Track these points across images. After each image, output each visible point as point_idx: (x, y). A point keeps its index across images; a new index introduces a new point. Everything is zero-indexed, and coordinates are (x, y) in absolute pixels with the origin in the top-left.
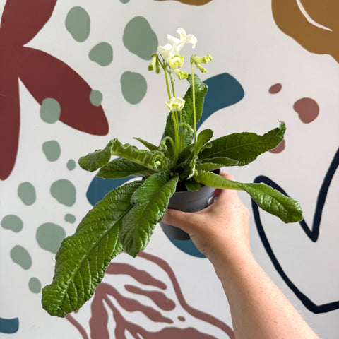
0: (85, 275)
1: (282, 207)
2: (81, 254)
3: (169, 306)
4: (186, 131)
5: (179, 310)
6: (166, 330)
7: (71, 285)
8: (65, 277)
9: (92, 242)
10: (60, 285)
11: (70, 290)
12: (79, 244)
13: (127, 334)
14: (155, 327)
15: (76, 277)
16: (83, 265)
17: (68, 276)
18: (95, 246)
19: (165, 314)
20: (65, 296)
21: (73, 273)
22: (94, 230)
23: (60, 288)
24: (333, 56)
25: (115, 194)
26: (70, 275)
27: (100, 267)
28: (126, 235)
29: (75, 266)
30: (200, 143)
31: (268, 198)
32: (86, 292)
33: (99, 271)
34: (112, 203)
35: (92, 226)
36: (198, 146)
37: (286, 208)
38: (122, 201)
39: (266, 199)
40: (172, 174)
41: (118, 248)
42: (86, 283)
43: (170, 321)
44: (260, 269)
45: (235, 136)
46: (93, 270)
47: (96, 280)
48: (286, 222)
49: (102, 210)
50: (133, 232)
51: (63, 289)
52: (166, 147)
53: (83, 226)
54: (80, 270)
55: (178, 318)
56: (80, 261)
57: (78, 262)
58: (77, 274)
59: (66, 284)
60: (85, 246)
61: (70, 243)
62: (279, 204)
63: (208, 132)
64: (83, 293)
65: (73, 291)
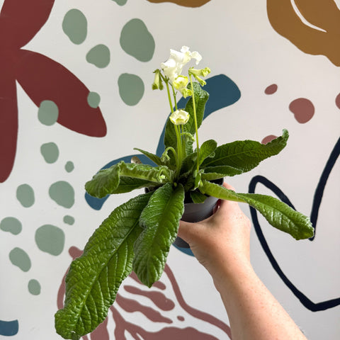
0: (97, 298)
1: (292, 224)
2: (91, 276)
4: (188, 140)
7: (83, 308)
8: (77, 301)
9: (101, 262)
10: (73, 309)
11: (83, 314)
12: (88, 266)
15: (88, 300)
16: (94, 287)
17: (80, 300)
18: (105, 267)
20: (79, 320)
21: (84, 296)
22: (103, 250)
23: (73, 313)
24: (328, 57)
25: (120, 210)
26: (82, 298)
27: (111, 289)
28: (139, 264)
29: (86, 288)
30: (204, 153)
31: (278, 214)
32: (99, 315)
33: (111, 293)
34: (118, 220)
35: (100, 246)
36: (202, 156)
37: (296, 224)
38: (128, 218)
39: (276, 216)
40: (175, 184)
42: (99, 306)
45: (237, 143)
46: (104, 292)
47: (109, 302)
48: (297, 239)
49: (109, 229)
50: (146, 260)
51: (76, 312)
52: (169, 158)
53: (91, 247)
54: (91, 292)
56: (91, 283)
57: (88, 285)
58: (88, 297)
59: (79, 308)
60: (94, 267)
61: (79, 265)
62: (289, 221)
63: (211, 143)
64: (97, 316)
65: (86, 314)
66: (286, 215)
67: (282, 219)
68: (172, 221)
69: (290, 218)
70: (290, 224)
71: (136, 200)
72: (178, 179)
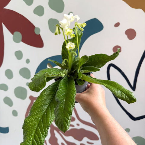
0: (39, 135)
1: (126, 97)
2: (35, 125)
7: (33, 141)
8: (29, 137)
9: (39, 118)
10: (28, 141)
11: (33, 143)
12: (33, 120)
15: (35, 136)
16: (37, 130)
17: (31, 137)
18: (41, 120)
21: (33, 135)
22: (39, 112)
23: (28, 143)
25: (45, 92)
26: (32, 136)
27: (45, 130)
29: (33, 131)
32: (41, 143)
33: (45, 132)
34: (44, 96)
35: (37, 110)
36: (81, 63)
37: (128, 97)
38: (49, 95)
39: (119, 93)
41: (52, 119)
42: (40, 138)
44: (114, 119)
45: (96, 55)
46: (42, 132)
47: (44, 136)
48: (129, 103)
49: (40, 101)
50: (61, 119)
51: (30, 143)
52: (65, 64)
53: (33, 111)
54: (36, 132)
56: (35, 128)
57: (34, 129)
58: (35, 135)
59: (31, 141)
60: (36, 121)
61: (28, 120)
62: (125, 95)
65: (35, 143)
66: (123, 92)
67: (122, 94)
68: (71, 98)
69: (125, 93)
70: (125, 97)
71: (51, 86)
72: (70, 73)
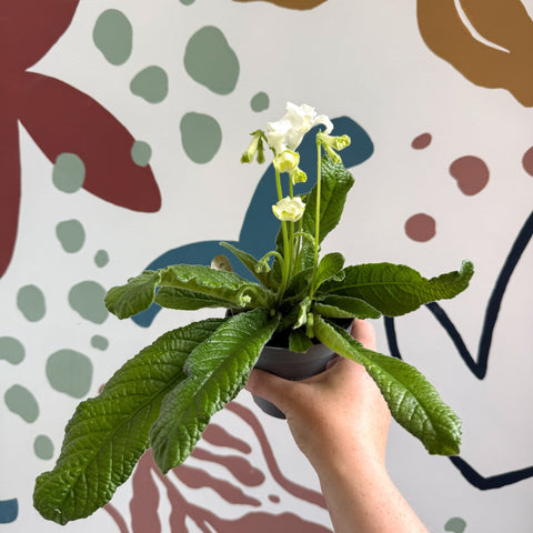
0: (103, 467)
1: (429, 425)
3: (255, 479)
5: (270, 486)
6: (250, 516)
7: (80, 478)
8: (73, 465)
9: (123, 413)
10: (63, 476)
12: (102, 414)
13: (189, 523)
14: (233, 512)
15: (89, 467)
16: (103, 449)
17: (77, 463)
19: (248, 491)
20: (69, 495)
21: (85, 460)
22: (129, 394)
23: (62, 481)
25: (172, 338)
26: (81, 462)
27: (127, 458)
29: (91, 448)
31: (412, 402)
33: (124, 464)
34: (164, 352)
35: (127, 387)
36: (320, 277)
37: (435, 427)
39: (407, 404)
40: (273, 312)
42: (103, 480)
43: (256, 503)
46: (116, 460)
47: (119, 478)
48: (431, 453)
49: (146, 363)
51: (67, 482)
52: (268, 269)
53: (113, 386)
54: (97, 456)
55: (268, 498)
58: (91, 462)
59: (73, 476)
60: (111, 419)
61: (89, 410)
62: (426, 417)
63: (336, 259)
64: (96, 496)
65: (82, 489)
66: (424, 407)
67: (415, 412)
69: (428, 413)
70: (425, 424)
